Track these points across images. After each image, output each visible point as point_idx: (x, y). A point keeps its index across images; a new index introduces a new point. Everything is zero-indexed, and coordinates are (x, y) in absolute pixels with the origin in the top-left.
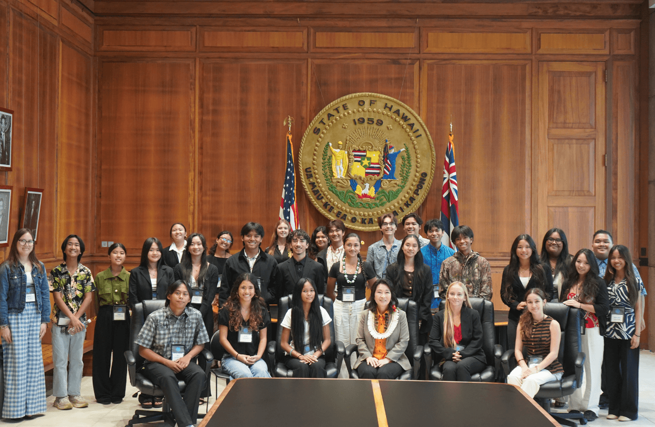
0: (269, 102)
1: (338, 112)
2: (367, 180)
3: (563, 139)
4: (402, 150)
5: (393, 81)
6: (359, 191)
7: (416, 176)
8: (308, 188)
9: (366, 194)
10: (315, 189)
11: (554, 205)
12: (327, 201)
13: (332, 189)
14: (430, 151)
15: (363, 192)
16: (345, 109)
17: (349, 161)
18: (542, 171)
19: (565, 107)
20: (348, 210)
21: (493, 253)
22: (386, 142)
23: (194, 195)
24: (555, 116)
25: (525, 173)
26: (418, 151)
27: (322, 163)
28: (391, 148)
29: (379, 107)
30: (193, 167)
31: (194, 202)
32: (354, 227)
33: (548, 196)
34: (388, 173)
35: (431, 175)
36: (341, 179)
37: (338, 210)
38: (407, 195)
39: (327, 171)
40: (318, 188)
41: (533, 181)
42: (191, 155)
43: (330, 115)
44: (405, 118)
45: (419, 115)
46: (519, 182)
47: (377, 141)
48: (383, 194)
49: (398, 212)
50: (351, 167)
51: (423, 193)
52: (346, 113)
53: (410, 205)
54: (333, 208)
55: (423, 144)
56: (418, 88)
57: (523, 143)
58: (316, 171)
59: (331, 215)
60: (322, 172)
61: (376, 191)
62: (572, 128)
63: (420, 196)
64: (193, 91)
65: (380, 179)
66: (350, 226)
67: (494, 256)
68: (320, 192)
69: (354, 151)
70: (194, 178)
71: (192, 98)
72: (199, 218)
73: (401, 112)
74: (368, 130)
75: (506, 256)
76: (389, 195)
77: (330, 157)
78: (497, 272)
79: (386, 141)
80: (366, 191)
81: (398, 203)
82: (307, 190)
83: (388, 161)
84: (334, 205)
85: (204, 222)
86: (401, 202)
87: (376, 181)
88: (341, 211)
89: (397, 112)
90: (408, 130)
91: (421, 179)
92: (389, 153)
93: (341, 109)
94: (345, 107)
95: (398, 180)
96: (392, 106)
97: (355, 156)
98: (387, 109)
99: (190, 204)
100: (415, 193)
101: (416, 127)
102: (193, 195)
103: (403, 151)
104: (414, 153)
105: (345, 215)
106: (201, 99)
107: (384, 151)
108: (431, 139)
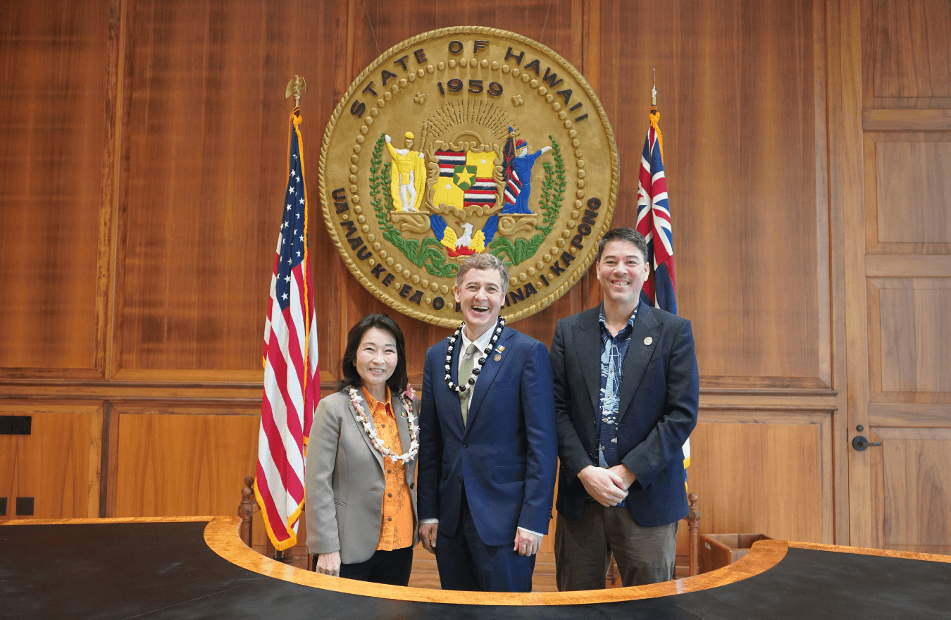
0: (268, 60)
1: (405, 68)
2: (467, 216)
3: (895, 131)
4: (544, 150)
5: (527, 13)
6: (451, 239)
7: (575, 206)
8: (339, 235)
9: (467, 247)
10: (355, 236)
11: (880, 274)
12: (379, 261)
13: (391, 236)
14: (607, 151)
15: (460, 242)
16: (419, 62)
17: (428, 174)
18: (851, 201)
19: (898, 62)
20: (425, 281)
21: (747, 378)
22: (509, 132)
23: (109, 254)
24: (877, 82)
25: (815, 203)
26: (580, 152)
27: (370, 180)
28: (521, 144)
29: (495, 55)
30: (108, 197)
31: (108, 270)
32: (438, 319)
33: (867, 254)
34: (514, 200)
35: (610, 204)
36: (410, 214)
37: (405, 282)
38: (556, 250)
39: (381, 196)
40: (360, 234)
41: (833, 224)
42: (107, 171)
43: (386, 76)
44: (551, 80)
45: (582, 74)
46: (801, 224)
47: (489, 131)
48: (503, 247)
49: (537, 285)
50: (434, 186)
51: (592, 244)
52: (421, 70)
53: (563, 270)
54: (393, 277)
55: (593, 134)
56: (579, 27)
57: (808, 139)
58: (356, 196)
59: (389, 294)
60: (370, 199)
61: (487, 241)
62: (915, 107)
63: (584, 251)
64: (115, 42)
65: (496, 215)
66: (430, 317)
67: (750, 386)
68: (366, 243)
69: (440, 152)
70: (111, 220)
71: (113, 56)
72: (117, 303)
73: (543, 67)
74: (471, 106)
75: (775, 386)
76: (517, 249)
77: (386, 166)
78: (756, 421)
79: (510, 130)
80: (465, 241)
81: (537, 266)
82: (336, 238)
83: (514, 173)
84: (397, 273)
85: (127, 310)
86: (542, 264)
87: (487, 218)
88: (411, 285)
89: (535, 66)
90: (557, 105)
91: (586, 212)
92: (516, 155)
93: (412, 62)
94: (420, 57)
95: (537, 215)
96: (522, 54)
97: (443, 164)
98: (513, 61)
99: (100, 273)
100: (573, 244)
101: (576, 98)
102: (107, 255)
103: (547, 153)
104: (572, 157)
105: (419, 294)
106: (130, 59)
107: (506, 153)
108: (608, 124)
